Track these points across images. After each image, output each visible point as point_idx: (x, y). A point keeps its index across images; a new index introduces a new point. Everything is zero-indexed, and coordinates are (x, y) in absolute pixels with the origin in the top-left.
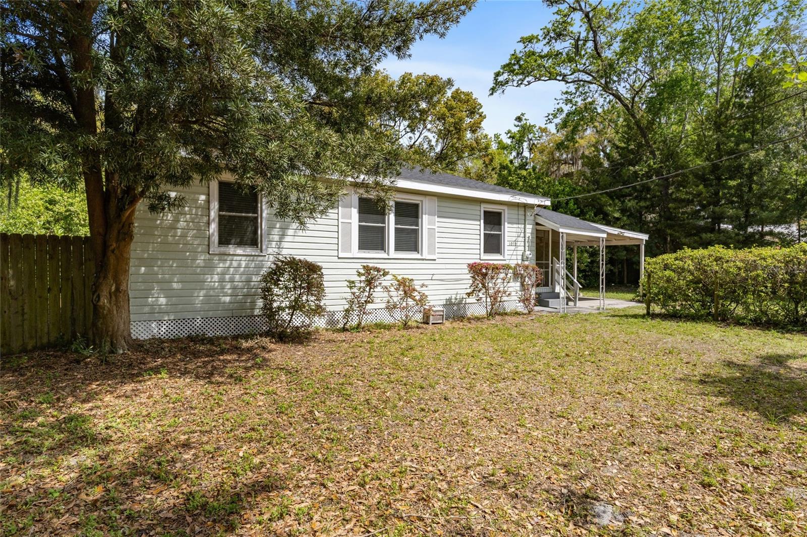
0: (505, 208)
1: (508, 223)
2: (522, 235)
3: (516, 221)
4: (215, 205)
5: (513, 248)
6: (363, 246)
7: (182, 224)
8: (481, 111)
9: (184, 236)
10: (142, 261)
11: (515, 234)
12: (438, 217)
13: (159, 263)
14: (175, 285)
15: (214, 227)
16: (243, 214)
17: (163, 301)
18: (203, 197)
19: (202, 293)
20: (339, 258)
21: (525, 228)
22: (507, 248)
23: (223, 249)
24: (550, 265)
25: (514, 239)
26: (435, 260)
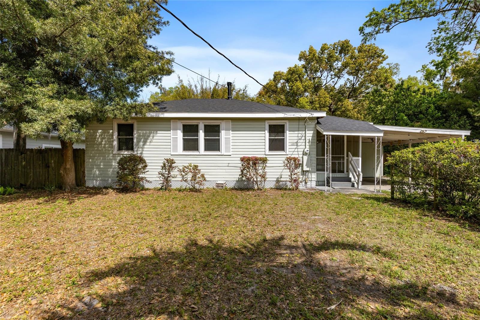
0: (287, 122)
1: (289, 131)
2: (303, 138)
3: (297, 129)
4: (116, 134)
5: (295, 147)
6: (185, 149)
7: (103, 143)
8: (383, 54)
9: (104, 147)
10: (90, 157)
11: (296, 138)
12: (232, 131)
13: (96, 158)
14: (102, 166)
15: (115, 143)
16: (128, 137)
17: (97, 172)
18: (111, 131)
19: (111, 170)
20: (171, 155)
21: (305, 133)
22: (288, 147)
23: (119, 152)
24: (346, 158)
25: (296, 141)
26: (231, 155)
